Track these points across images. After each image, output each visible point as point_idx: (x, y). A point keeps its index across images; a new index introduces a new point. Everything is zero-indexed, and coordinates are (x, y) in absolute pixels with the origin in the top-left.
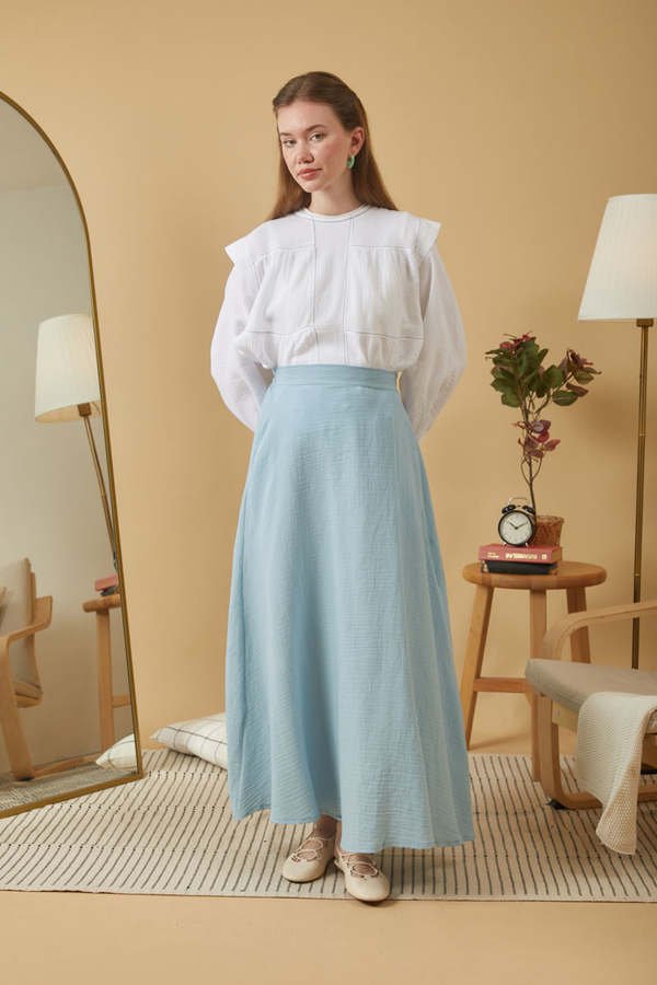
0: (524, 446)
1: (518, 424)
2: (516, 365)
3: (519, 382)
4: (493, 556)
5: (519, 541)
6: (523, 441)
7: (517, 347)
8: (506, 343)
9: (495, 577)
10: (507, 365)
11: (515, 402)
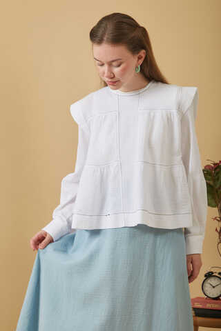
0: (219, 233)
1: (215, 218)
2: (214, 181)
3: (217, 192)
4: (198, 305)
5: (215, 296)
6: (219, 230)
7: (216, 169)
8: (208, 166)
9: (199, 319)
10: (209, 180)
11: (214, 204)
